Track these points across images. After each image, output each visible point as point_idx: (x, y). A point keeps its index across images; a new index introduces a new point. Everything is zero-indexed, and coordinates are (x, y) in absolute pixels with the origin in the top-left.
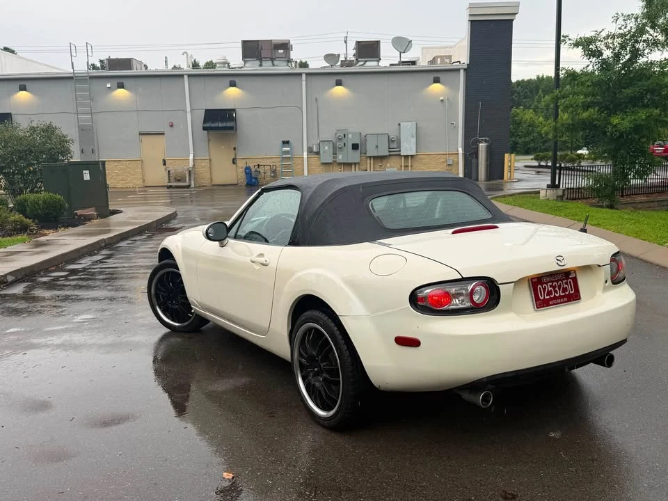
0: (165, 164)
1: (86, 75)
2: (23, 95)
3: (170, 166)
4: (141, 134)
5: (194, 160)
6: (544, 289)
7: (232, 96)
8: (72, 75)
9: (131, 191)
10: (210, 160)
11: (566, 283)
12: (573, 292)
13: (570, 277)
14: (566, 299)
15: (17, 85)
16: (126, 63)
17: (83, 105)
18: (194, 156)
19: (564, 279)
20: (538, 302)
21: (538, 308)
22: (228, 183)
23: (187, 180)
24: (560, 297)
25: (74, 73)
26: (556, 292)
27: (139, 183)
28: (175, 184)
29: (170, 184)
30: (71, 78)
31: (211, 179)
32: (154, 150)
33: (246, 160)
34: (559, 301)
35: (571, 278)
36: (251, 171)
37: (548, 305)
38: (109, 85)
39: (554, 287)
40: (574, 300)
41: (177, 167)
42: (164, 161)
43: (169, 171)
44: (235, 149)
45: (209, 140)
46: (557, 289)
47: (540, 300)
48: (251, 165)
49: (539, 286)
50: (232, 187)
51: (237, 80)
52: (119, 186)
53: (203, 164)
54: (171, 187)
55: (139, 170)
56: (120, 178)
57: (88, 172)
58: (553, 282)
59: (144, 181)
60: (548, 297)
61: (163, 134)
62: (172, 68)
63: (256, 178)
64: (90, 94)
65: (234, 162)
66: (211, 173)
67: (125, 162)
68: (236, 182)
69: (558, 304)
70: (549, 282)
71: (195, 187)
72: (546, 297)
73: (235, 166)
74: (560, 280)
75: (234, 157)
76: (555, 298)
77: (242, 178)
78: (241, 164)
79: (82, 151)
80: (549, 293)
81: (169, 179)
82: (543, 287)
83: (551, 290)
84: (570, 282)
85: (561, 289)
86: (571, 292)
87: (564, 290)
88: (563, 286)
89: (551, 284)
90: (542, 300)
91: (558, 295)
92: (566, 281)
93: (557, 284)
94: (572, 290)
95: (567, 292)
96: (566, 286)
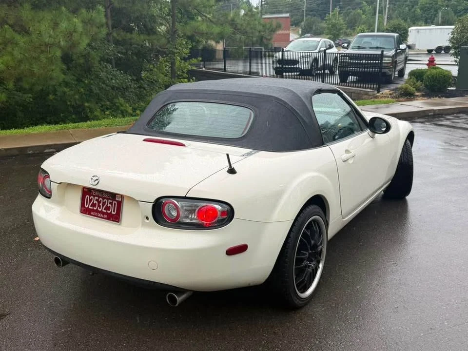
6: (90, 201)
11: (111, 203)
12: (114, 213)
13: (117, 199)
14: (106, 216)
19: (110, 199)
20: (82, 208)
21: (81, 212)
24: (101, 212)
26: (99, 206)
34: (100, 215)
35: (117, 201)
37: (90, 214)
39: (99, 202)
40: (113, 220)
46: (101, 204)
47: (85, 207)
49: (87, 196)
58: (99, 197)
69: (97, 216)
70: (96, 196)
72: (90, 207)
74: (106, 199)
76: (97, 211)
80: (93, 205)
82: (91, 198)
83: (96, 203)
84: (115, 204)
85: (105, 206)
86: (113, 213)
87: (108, 208)
88: (107, 205)
89: (97, 198)
90: (86, 208)
91: (100, 210)
92: (111, 201)
93: (103, 200)
94: (114, 212)
95: (109, 210)
96: (110, 205)
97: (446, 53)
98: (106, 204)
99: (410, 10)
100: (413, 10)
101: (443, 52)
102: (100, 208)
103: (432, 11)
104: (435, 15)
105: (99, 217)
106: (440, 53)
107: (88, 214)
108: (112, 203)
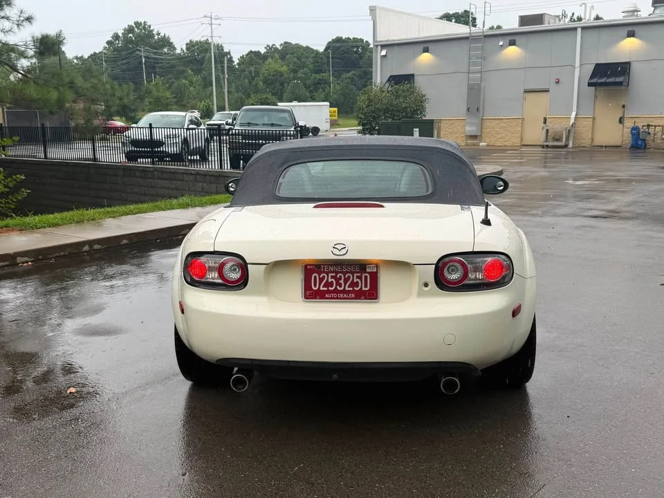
0: (545, 122)
1: (481, 34)
2: (426, 57)
3: (550, 125)
4: (526, 91)
5: (576, 118)
6: (321, 280)
7: (628, 48)
8: (468, 35)
9: (496, 150)
10: (594, 119)
11: (360, 278)
12: (367, 289)
13: (368, 270)
14: (353, 296)
15: (421, 47)
16: (538, 19)
17: (475, 64)
18: (576, 115)
19: (357, 272)
20: (308, 292)
21: (305, 298)
22: (611, 145)
23: (564, 140)
24: (345, 292)
25: (470, 33)
26: (339, 284)
27: (517, 142)
28: (551, 144)
29: (545, 144)
30: (467, 38)
31: (593, 140)
32: (537, 108)
33: (636, 120)
34: (341, 296)
35: (369, 273)
36: (639, 133)
37: (323, 298)
38: (501, 43)
39: (337, 280)
40: (366, 299)
41: (556, 126)
42: (545, 120)
43: (547, 130)
44: (624, 106)
45: (596, 97)
46: (342, 281)
47: (312, 290)
48: (640, 125)
49: (315, 275)
50: (614, 149)
51: (636, 29)
52: (498, 144)
53: (586, 123)
54: (547, 146)
55: (520, 129)
56: (499, 136)
57: (417, 130)
58: (337, 273)
59: (522, 139)
60: (326, 289)
61: (548, 91)
62: (594, 19)
63: (644, 140)
64: (482, 54)
65: (621, 121)
66: (592, 134)
67: (506, 121)
68: (619, 144)
69: (337, 298)
70: (331, 272)
71: (573, 147)
72: (322, 288)
73: (621, 125)
74: (350, 272)
75: (621, 115)
76: (336, 291)
77: (628, 139)
78: (629, 124)
79: (468, 109)
80: (328, 284)
81: (547, 138)
82: (321, 276)
83: (332, 282)
84: (366, 277)
85: (349, 283)
86: (364, 289)
87: (354, 284)
88: (353, 280)
89: (334, 274)
90: (314, 290)
91: (342, 289)
92: (360, 275)
93: (344, 276)
94: (366, 286)
95: (357, 287)
96: (358, 280)
97: (314, 135)
98: (351, 280)
99: (250, 83)
100: (254, 83)
101: (311, 134)
102: (341, 287)
103: (278, 84)
104: (282, 90)
105: (340, 298)
106: (308, 135)
107: (320, 298)
108: (362, 275)
